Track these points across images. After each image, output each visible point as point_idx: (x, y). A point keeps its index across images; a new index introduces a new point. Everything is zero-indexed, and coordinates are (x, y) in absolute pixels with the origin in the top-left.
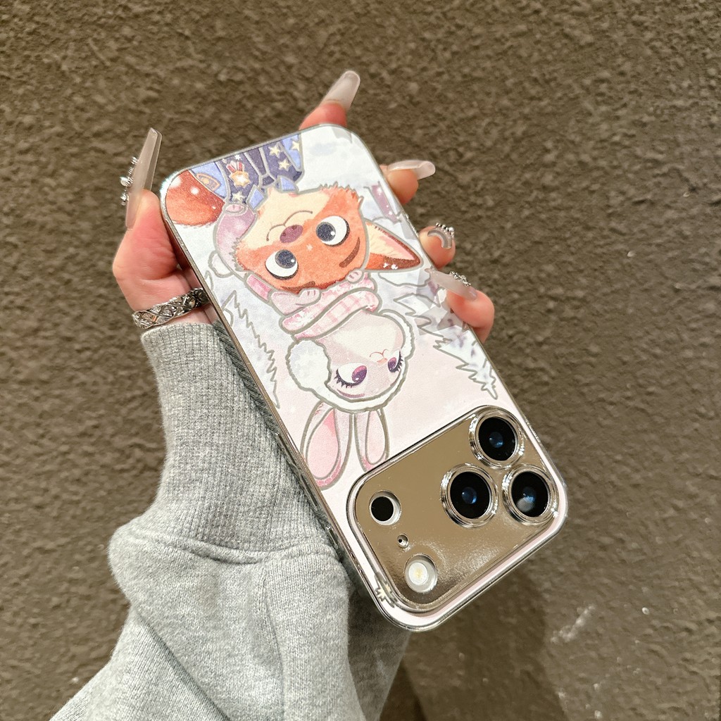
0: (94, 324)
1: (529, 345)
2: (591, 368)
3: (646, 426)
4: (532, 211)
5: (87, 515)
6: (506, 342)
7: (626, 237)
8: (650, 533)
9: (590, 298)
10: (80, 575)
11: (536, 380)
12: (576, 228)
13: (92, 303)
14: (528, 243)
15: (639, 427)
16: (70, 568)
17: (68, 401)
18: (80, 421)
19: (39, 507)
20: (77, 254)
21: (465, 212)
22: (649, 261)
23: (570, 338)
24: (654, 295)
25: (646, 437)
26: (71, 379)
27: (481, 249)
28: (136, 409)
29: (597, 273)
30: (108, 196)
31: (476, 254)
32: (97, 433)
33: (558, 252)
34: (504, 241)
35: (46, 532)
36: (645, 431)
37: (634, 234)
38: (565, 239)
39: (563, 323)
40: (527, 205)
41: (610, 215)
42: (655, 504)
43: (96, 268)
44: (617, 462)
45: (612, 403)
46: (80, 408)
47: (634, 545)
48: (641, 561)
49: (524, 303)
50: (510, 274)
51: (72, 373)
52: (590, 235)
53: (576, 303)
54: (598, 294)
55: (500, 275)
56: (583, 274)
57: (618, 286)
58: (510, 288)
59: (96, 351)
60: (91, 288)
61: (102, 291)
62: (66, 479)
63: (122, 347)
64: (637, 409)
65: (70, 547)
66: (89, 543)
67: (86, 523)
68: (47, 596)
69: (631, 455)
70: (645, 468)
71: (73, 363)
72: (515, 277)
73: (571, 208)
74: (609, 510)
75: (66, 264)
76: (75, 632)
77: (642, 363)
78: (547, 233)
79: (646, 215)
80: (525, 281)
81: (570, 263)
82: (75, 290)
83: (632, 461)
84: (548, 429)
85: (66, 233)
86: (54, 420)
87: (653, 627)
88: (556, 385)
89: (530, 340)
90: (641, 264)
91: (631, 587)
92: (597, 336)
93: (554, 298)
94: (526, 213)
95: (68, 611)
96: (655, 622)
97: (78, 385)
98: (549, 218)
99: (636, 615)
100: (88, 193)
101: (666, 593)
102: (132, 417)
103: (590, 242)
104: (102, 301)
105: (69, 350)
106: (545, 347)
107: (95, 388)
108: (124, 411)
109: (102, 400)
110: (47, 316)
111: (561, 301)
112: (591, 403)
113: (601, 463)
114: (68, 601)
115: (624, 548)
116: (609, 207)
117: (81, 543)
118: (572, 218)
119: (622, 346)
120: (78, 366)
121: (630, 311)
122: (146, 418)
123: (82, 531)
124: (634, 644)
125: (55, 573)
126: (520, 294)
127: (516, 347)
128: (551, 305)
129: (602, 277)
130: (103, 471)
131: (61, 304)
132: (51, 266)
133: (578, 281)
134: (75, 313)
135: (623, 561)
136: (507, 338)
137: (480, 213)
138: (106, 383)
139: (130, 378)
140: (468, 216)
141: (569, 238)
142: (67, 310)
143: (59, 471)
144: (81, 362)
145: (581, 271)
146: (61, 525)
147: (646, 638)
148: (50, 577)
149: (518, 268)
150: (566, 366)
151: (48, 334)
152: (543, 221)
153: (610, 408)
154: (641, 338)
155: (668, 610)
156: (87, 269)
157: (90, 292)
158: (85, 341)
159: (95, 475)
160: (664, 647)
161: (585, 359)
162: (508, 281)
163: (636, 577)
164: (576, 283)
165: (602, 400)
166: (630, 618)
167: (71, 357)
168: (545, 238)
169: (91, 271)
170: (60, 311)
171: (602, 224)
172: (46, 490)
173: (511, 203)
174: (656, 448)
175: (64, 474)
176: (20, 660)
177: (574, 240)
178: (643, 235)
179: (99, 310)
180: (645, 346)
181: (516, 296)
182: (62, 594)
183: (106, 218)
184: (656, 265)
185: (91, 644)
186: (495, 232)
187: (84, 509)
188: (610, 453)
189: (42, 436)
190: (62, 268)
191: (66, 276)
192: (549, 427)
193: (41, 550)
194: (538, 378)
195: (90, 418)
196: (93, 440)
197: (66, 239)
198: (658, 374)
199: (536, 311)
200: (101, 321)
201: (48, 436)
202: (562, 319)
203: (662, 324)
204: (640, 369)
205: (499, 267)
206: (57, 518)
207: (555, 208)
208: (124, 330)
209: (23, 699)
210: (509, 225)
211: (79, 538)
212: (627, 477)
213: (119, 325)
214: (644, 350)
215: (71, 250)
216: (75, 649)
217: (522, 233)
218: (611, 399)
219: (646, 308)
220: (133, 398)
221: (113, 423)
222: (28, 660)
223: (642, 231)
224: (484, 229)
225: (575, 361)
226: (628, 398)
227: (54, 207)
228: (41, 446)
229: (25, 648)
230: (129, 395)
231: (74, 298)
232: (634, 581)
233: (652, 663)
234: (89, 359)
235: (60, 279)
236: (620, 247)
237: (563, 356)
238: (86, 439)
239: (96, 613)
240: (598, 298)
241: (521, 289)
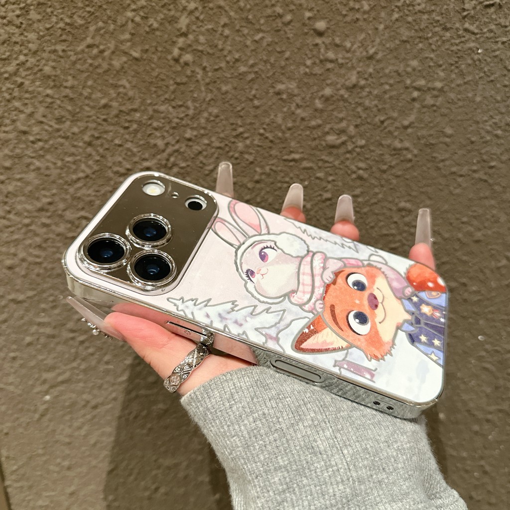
0: (43, 119)
1: (397, 128)
2: (446, 147)
3: (487, 194)
4: (401, 14)
5: (49, 273)
6: (379, 127)
7: (478, 36)
8: (487, 278)
9: (446, 89)
10: (46, 320)
11: (402, 158)
12: (437, 29)
13: (41, 102)
14: (397, 42)
15: (482, 195)
16: (37, 315)
17: (28, 183)
18: (38, 199)
19: (10, 268)
20: (27, 61)
21: (346, 15)
22: (496, 57)
23: (430, 122)
24: (498, 85)
25: (487, 203)
26: (28, 165)
27: (359, 47)
28: (81, 188)
29: (453, 68)
30: (49, 10)
31: (354, 51)
32: (52, 208)
33: (422, 49)
34: (378, 40)
35: (17, 287)
36: (486, 198)
37: (484, 33)
38: (427, 39)
39: (425, 110)
40: (397, 9)
41: (464, 17)
42: (492, 256)
43: (43, 72)
44: (463, 223)
45: (461, 176)
46: (37, 188)
47: (474, 288)
48: (479, 300)
49: (394, 93)
50: (383, 69)
51: (30, 160)
52: (448, 34)
53: (435, 93)
54: (453, 85)
55: (374, 70)
56: (441, 68)
57: (469, 78)
58: (382, 81)
59: (46, 141)
60: (40, 89)
61: (49, 91)
62: (30, 245)
63: (66, 138)
64: (481, 180)
65: (36, 298)
66: (52, 295)
67: (48, 279)
68: (22, 336)
69: (475, 217)
70: (485, 227)
71: (29, 152)
72: (387, 71)
73: (433, 11)
74: (455, 261)
75: (18, 69)
76: (45, 362)
77: (486, 142)
78: (413, 33)
79: (494, 17)
80: (395, 74)
81: (432, 59)
82: (27, 92)
83: (475, 223)
84: (410, 198)
85: (16, 43)
86: (18, 199)
87: (486, 351)
88: (418, 161)
89: (397, 124)
90: (489, 60)
91: (471, 320)
92: (451, 121)
93: (418, 89)
94: (396, 16)
95: (39, 346)
96: (488, 347)
97: (34, 170)
98: (415, 21)
99: (474, 341)
100: (32, 7)
101: (498, 324)
102: (78, 195)
103: (448, 41)
104: (49, 100)
105: (25, 142)
106: (410, 130)
107: (48, 172)
108: (71, 190)
109: (54, 182)
110: (6, 114)
111: (423, 91)
112: (445, 176)
113: (451, 224)
114: (38, 339)
115: (466, 291)
116: (464, 10)
117: (45, 295)
118: (433, 19)
119: (471, 128)
120: (33, 155)
121: (478, 99)
122: (89, 195)
123: (45, 286)
124: (471, 363)
125: (26, 318)
126: (391, 85)
127: (386, 130)
128: (416, 94)
129: (456, 71)
130: (58, 238)
131: (17, 104)
132: (6, 72)
133: (437, 74)
134: (29, 110)
135: (465, 301)
136: (379, 124)
137: (358, 16)
138: (56, 168)
139: (74, 163)
140: (348, 19)
141: (431, 38)
142: (22, 108)
143: (24, 239)
144: (35, 152)
145: (440, 66)
146: (29, 281)
147: (480, 359)
148: (22, 321)
149: (389, 63)
150: (426, 145)
151: (7, 129)
152: (409, 23)
153: (460, 180)
154: (486, 121)
155: (498, 338)
156: (36, 74)
157: (39, 93)
158: (38, 134)
159: (53, 242)
160: (493, 365)
161: (441, 139)
162: (381, 75)
163: (474, 313)
164: (436, 76)
165: (454, 173)
166: (469, 344)
167: (27, 148)
168: (411, 37)
169: (38, 75)
170: (16, 109)
171: (457, 25)
172: (15, 255)
173: (384, 8)
174: (494, 212)
175: (28, 242)
176: (6, 384)
177: (435, 39)
178: (492, 34)
179: (47, 107)
180: (488, 128)
181: (387, 87)
182: (33, 334)
183: (48, 29)
184: (501, 60)
185: (57, 371)
186: (370, 32)
187: (45, 268)
188: (458, 216)
189: (9, 212)
190: (15, 73)
191: (19, 80)
192: (410, 195)
193: (14, 301)
194: (404, 155)
195: (45, 196)
196: (48, 214)
197: (17, 48)
198: (499, 152)
199: (403, 99)
200: (50, 116)
201: (14, 212)
202: (424, 107)
203: (503, 110)
204: (485, 147)
205: (374, 62)
206: (24, 276)
207: (420, 11)
208: (68, 123)
209: (10, 412)
210: (381, 27)
211: (43, 291)
212: (470, 234)
213: (64, 119)
214: (488, 132)
215: (22, 58)
216: (46, 375)
217: (393, 33)
218: (462, 173)
219: (491, 96)
220: (79, 179)
221: (64, 200)
222: (11, 384)
223: (491, 31)
224: (362, 30)
225: (433, 142)
226: (474, 171)
227: (5, 21)
228: (9, 219)
229: (8, 375)
230: (74, 177)
231: (27, 99)
232: (474, 315)
233: (484, 377)
234: (42, 148)
235: (15, 82)
236: (472, 45)
237: (424, 137)
238: (44, 213)
239: (60, 348)
240: (453, 88)
241: (392, 81)
